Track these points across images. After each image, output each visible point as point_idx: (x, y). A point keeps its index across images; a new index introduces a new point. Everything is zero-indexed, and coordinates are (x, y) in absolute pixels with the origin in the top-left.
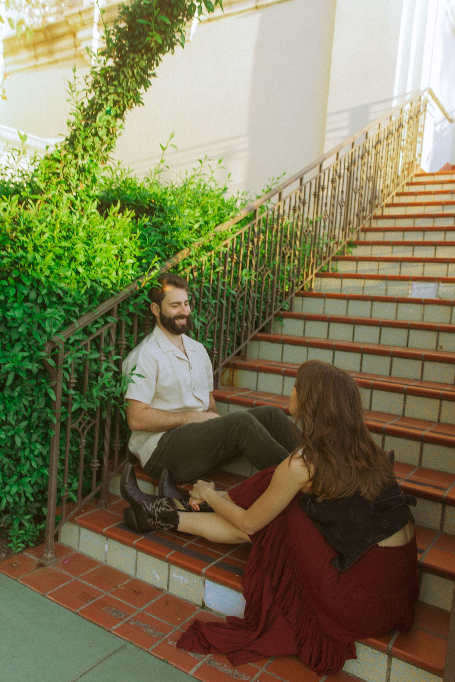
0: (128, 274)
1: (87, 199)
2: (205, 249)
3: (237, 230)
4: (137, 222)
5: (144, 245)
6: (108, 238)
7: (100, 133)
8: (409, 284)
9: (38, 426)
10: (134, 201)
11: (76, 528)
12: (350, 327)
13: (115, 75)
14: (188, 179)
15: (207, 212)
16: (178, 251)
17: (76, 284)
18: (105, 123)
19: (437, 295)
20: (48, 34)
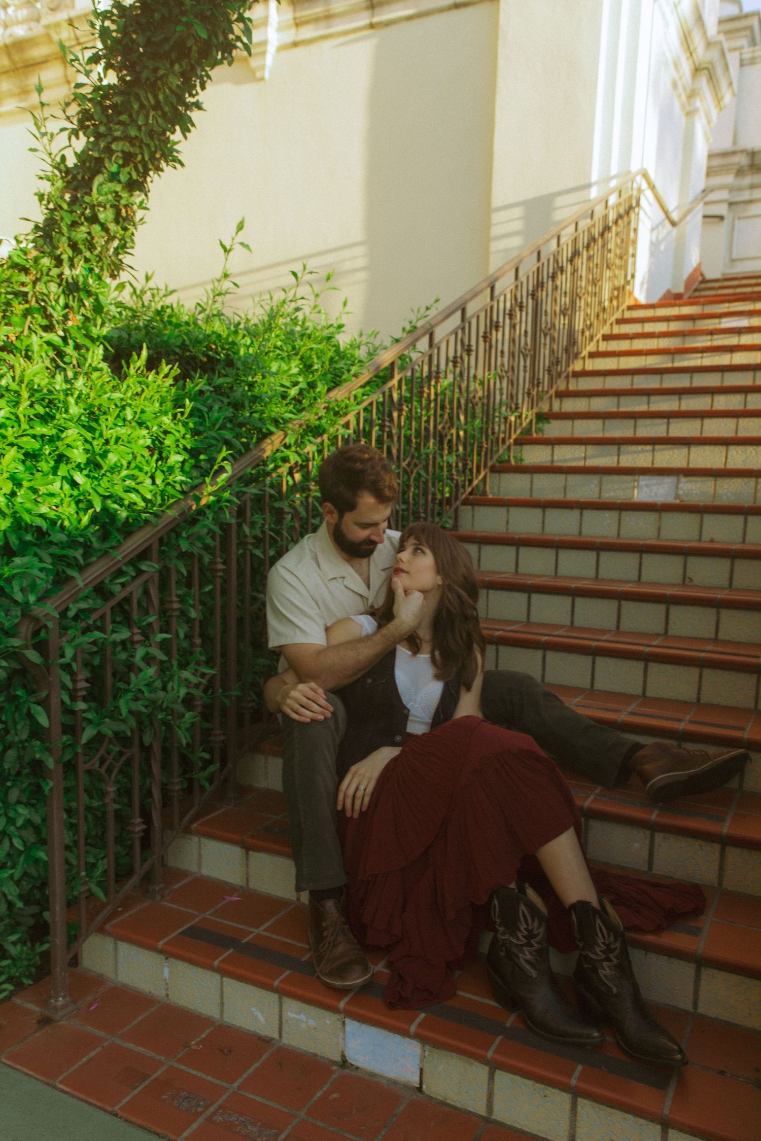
0: (175, 482)
1: (88, 343)
2: (311, 431)
3: (365, 397)
4: (184, 385)
5: (201, 429)
6: (129, 417)
7: (102, 216)
8: (635, 481)
9: (19, 774)
10: (179, 347)
11: (108, 943)
12: (550, 554)
13: (122, 102)
14: (274, 307)
15: (311, 366)
16: (264, 436)
17: (73, 505)
18: (110, 197)
19: (677, 496)
20: (16, 58)
